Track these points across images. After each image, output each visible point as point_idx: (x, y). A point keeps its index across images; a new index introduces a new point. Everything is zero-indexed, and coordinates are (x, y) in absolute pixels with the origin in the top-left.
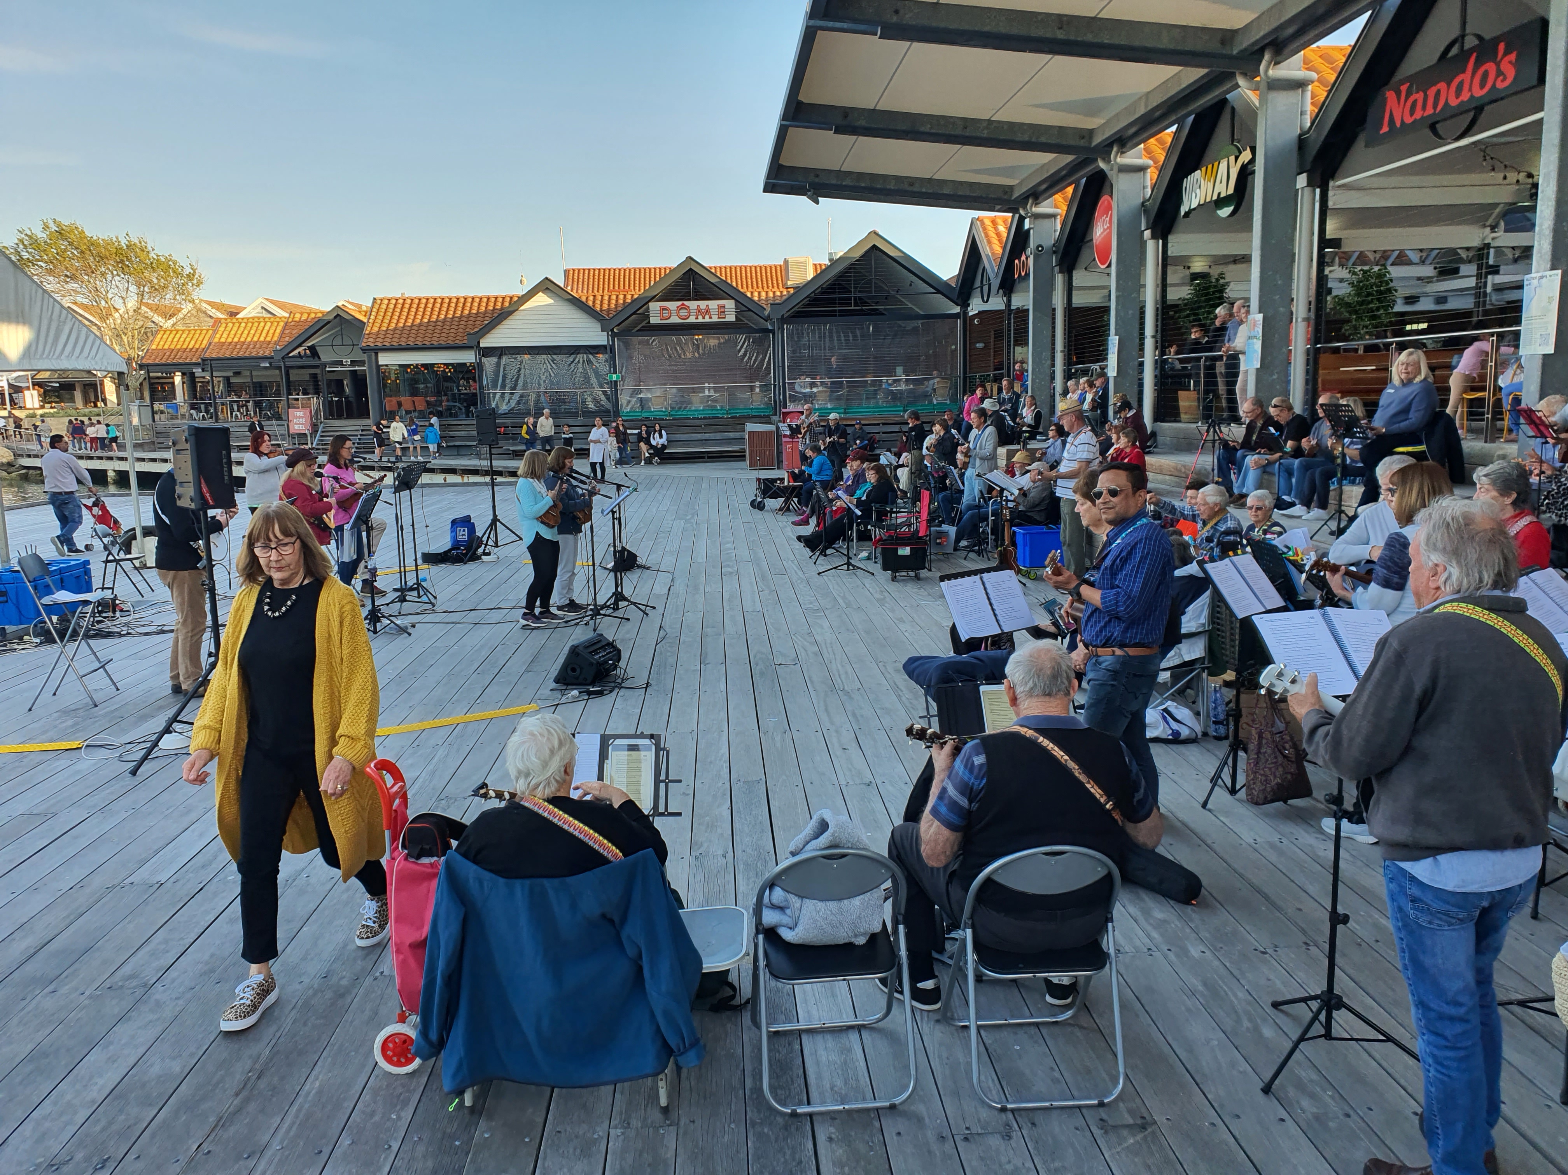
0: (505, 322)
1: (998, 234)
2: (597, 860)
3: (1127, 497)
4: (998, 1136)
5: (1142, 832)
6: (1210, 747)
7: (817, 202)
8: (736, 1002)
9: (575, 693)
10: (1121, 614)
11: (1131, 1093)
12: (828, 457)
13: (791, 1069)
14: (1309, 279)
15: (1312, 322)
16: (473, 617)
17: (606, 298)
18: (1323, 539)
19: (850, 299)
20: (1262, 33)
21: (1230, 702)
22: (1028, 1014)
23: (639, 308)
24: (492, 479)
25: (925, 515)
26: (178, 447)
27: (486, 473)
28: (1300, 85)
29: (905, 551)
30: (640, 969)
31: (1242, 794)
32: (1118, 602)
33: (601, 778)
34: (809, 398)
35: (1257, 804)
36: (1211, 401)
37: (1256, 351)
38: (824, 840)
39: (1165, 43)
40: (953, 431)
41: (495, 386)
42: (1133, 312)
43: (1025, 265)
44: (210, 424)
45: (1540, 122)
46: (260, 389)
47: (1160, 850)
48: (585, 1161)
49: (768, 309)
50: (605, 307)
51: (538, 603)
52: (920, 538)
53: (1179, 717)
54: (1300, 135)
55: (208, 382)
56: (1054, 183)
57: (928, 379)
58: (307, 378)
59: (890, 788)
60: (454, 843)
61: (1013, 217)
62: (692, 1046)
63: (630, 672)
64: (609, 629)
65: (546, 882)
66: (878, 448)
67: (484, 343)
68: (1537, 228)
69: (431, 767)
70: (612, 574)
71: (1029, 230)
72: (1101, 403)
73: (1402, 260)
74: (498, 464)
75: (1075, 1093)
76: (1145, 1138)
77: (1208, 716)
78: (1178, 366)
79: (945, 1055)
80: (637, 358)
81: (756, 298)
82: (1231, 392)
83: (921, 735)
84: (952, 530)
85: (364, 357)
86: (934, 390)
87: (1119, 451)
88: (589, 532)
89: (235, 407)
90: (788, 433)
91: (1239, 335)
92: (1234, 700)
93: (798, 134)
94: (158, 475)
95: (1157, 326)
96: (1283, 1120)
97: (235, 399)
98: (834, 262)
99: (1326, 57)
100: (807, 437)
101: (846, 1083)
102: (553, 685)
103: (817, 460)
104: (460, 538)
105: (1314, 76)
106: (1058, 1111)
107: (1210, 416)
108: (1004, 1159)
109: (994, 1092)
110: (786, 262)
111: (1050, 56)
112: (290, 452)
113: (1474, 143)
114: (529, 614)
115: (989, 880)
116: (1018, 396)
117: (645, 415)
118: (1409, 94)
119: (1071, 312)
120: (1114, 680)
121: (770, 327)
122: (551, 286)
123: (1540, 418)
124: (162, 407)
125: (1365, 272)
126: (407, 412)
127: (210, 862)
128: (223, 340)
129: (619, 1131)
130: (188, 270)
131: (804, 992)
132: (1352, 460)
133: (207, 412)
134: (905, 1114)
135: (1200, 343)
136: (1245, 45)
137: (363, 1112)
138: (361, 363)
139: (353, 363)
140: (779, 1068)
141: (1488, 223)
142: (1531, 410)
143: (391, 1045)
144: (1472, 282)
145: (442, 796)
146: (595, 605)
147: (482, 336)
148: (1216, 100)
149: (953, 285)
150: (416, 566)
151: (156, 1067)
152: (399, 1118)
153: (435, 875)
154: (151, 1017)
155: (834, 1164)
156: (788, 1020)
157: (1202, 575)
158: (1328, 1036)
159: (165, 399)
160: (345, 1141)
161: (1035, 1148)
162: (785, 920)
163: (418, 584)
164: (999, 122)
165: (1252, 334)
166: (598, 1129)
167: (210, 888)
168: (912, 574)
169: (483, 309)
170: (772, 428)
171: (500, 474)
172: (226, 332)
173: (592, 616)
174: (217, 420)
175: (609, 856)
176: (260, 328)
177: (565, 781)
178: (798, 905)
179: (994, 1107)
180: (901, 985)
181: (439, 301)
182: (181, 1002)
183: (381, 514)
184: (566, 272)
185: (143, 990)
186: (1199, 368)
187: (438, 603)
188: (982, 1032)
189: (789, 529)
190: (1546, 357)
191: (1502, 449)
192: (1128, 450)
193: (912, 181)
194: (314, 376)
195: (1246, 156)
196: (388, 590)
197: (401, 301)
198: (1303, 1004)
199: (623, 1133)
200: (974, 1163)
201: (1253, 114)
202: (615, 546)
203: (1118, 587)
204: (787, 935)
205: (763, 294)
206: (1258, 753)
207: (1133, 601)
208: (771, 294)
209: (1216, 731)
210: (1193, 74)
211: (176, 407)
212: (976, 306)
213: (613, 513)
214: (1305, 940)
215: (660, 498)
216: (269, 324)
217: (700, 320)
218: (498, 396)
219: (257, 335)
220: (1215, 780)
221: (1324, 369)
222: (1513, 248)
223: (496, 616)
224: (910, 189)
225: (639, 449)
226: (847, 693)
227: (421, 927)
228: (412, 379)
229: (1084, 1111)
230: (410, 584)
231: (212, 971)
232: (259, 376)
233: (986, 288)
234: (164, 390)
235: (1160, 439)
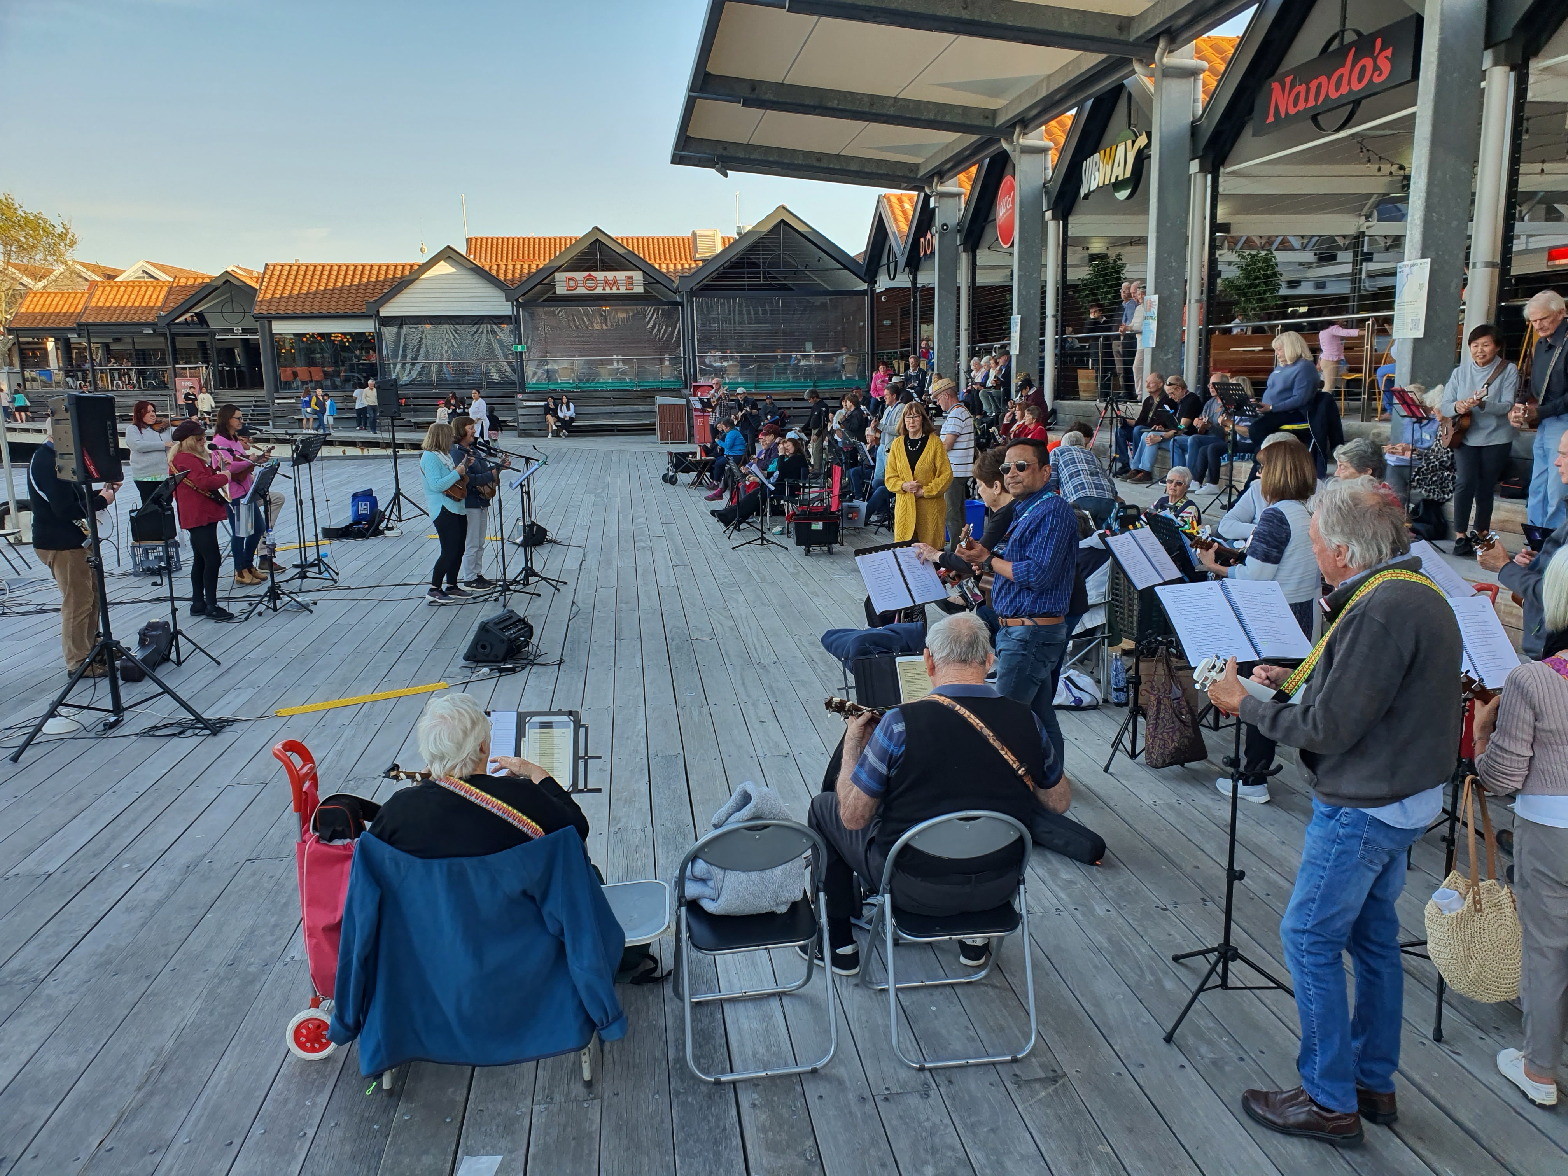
0: (405, 291)
1: (904, 212)
2: (519, 837)
3: (1034, 470)
4: (917, 1095)
5: (1052, 797)
6: (1110, 713)
7: (726, 175)
8: (658, 974)
9: (486, 670)
10: (1031, 585)
11: (1043, 1048)
12: (741, 431)
13: (714, 1038)
14: (1202, 261)
15: (1205, 303)
16: (377, 593)
17: (510, 267)
18: (1214, 513)
19: (759, 273)
20: (1157, 21)
21: (1130, 669)
22: (943, 975)
23: (545, 277)
24: (395, 452)
25: (837, 491)
26: (57, 417)
27: (387, 446)
28: (1192, 73)
29: (818, 526)
30: (561, 947)
31: (1142, 758)
32: (1029, 573)
33: (518, 753)
34: (720, 372)
35: (1156, 767)
36: (1109, 380)
37: (1152, 331)
38: (746, 812)
39: (1067, 27)
40: (862, 407)
41: (395, 356)
42: (1035, 292)
43: (930, 244)
44: (87, 391)
45: (1413, 116)
46: (142, 357)
47: (1068, 815)
48: (508, 1138)
49: (677, 282)
50: (510, 276)
51: (445, 578)
52: (833, 513)
53: (1081, 686)
54: (1193, 122)
55: (85, 349)
56: (958, 162)
57: (837, 356)
58: (195, 346)
59: (807, 759)
60: (368, 825)
61: (919, 195)
62: (615, 1019)
63: (543, 649)
64: (519, 605)
65: (466, 862)
66: (789, 423)
67: (384, 312)
68: (1409, 219)
69: (338, 747)
70: (521, 549)
71: (934, 209)
72: (1004, 381)
73: (1285, 245)
74: (400, 436)
75: (990, 1051)
76: (1056, 1091)
77: (1109, 683)
78: (1078, 344)
79: (864, 1018)
80: (544, 328)
81: (664, 270)
82: (1128, 371)
83: (840, 708)
84: (863, 505)
85: (257, 325)
86: (843, 366)
87: (1023, 428)
88: (497, 506)
89: (116, 376)
90: (699, 407)
91: (1136, 314)
92: (1134, 667)
93: (706, 106)
94: (32, 447)
95: (1057, 306)
96: (1183, 1066)
97: (116, 366)
98: (742, 236)
99: (1217, 48)
100: (717, 410)
101: (768, 1050)
102: (463, 663)
103: (730, 435)
104: (361, 512)
105: (1206, 65)
106: (974, 1068)
107: (1107, 395)
108: (922, 1117)
109: (912, 1053)
110: (694, 234)
111: (955, 36)
112: (179, 423)
113: (1352, 135)
114: (436, 590)
115: (906, 847)
116: (925, 373)
117: (551, 387)
118: (1292, 88)
119: (975, 290)
120: (1025, 649)
121: (679, 300)
122: (453, 255)
123: (1412, 399)
124: (34, 374)
125: (1253, 256)
126: (304, 383)
127: (103, 851)
128: (100, 304)
129: (542, 1107)
130: (59, 230)
131: (725, 962)
132: (1242, 437)
133: (85, 380)
134: (827, 1078)
135: (1098, 323)
136: (1140, 33)
137: (276, 1101)
138: (254, 331)
139: (245, 331)
140: (703, 1038)
141: (1363, 213)
142: (1404, 391)
143: (304, 1031)
144: (1348, 269)
145: (351, 777)
146: (505, 580)
147: (382, 305)
148: (1113, 86)
149: (861, 262)
150: (317, 541)
151: (51, 1063)
152: (314, 1104)
153: (349, 857)
154: (43, 1012)
155: (758, 1130)
156: (710, 990)
157: (1103, 547)
158: (1224, 985)
159: (37, 365)
160: (258, 1131)
161: (952, 1105)
162: (707, 891)
163: (319, 560)
164: (906, 100)
165: (1148, 314)
166: (520, 1105)
167: (104, 877)
168: (825, 548)
169: (382, 277)
170: (683, 401)
171: (402, 446)
172: (104, 296)
173: (501, 592)
174: (96, 389)
175: (529, 832)
176: (142, 293)
177: (481, 760)
178: (721, 876)
179: (913, 1068)
180: (821, 951)
181: (336, 268)
182: (74, 996)
183: (279, 487)
184: (469, 241)
185: (32, 986)
186: (1097, 347)
187: (342, 581)
188: (900, 995)
189: (702, 503)
190: (1416, 340)
191: (1375, 427)
192: (1032, 427)
193: (820, 157)
194: (203, 345)
195: (1142, 141)
196: (288, 566)
197: (295, 268)
198: (1201, 957)
199: (546, 1109)
200: (894, 1122)
201: (1149, 100)
202: (524, 521)
203: (1028, 558)
204: (709, 906)
205: (672, 266)
206: (1157, 718)
207: (1043, 571)
208: (679, 267)
209: (1117, 698)
210: (1092, 59)
211: (50, 374)
212: (883, 283)
213: (522, 486)
214: (1203, 896)
215: (569, 471)
216: (151, 289)
217: (608, 291)
218: (398, 366)
219: (139, 300)
220: (1116, 745)
221: (1215, 349)
222: (1385, 237)
223: (400, 592)
224: (817, 164)
225: (546, 421)
226: (764, 667)
227: (335, 909)
228: (308, 349)
229: (998, 1067)
230: (310, 559)
231: (109, 962)
232: (141, 343)
233: (892, 266)
234: (36, 357)
235: (1060, 416)
